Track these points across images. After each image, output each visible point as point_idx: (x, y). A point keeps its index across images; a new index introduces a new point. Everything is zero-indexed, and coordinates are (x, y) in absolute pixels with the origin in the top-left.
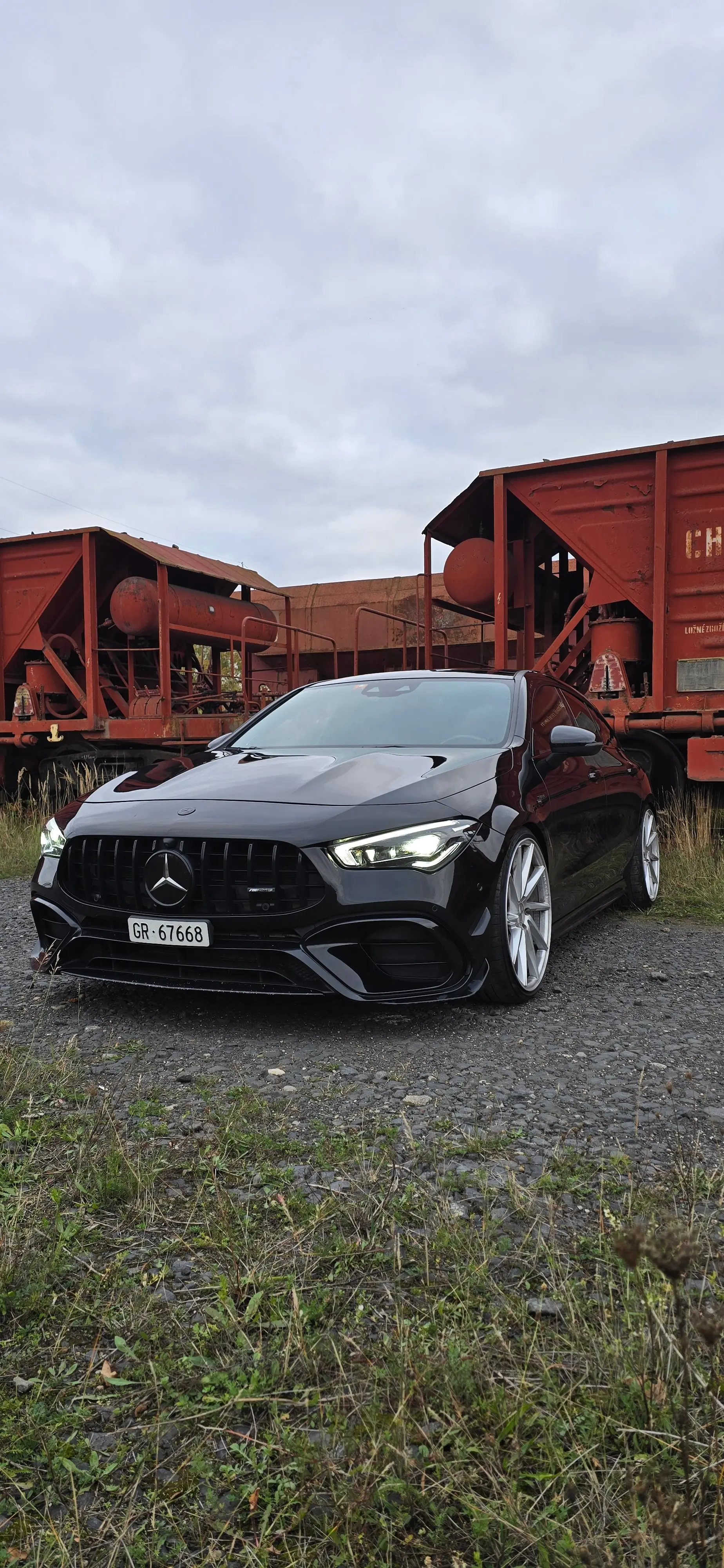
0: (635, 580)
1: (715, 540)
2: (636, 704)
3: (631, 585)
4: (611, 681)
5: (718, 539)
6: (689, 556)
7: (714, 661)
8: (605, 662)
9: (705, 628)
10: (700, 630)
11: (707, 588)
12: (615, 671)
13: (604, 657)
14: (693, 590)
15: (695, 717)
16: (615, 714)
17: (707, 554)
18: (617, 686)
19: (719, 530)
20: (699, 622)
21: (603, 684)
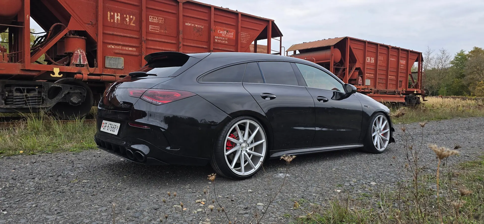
0: (89, 24)
1: (118, 17)
2: (92, 70)
3: (87, 26)
4: (81, 60)
5: (119, 18)
6: (109, 20)
7: (119, 58)
8: (80, 53)
9: (115, 47)
10: (113, 47)
11: (115, 33)
12: (83, 57)
13: (78, 51)
14: (111, 33)
15: (112, 77)
16: (83, 73)
17: (115, 22)
18: (84, 63)
19: (119, 14)
20: (113, 44)
21: (78, 61)
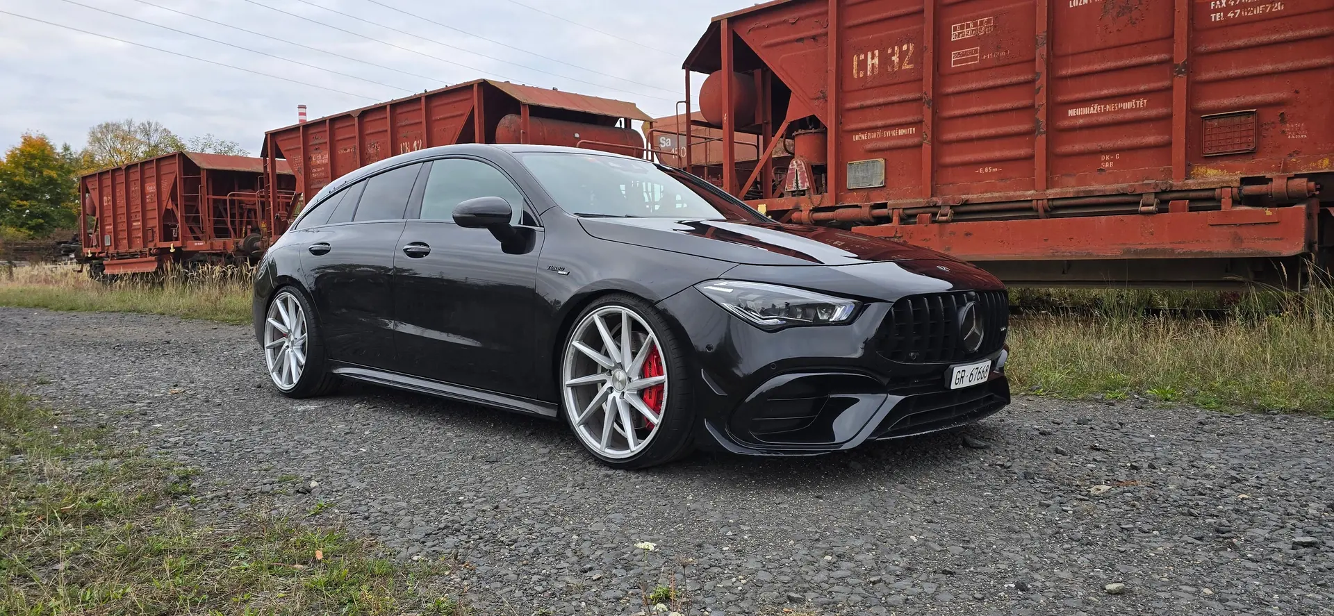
0: (818, 98)
1: (874, 61)
2: (817, 199)
3: (816, 102)
4: (799, 182)
5: (876, 61)
6: (856, 76)
7: (873, 162)
8: (795, 167)
9: (867, 135)
10: (863, 137)
11: (868, 102)
12: (802, 173)
13: (794, 162)
14: (857, 104)
15: (858, 209)
16: (802, 208)
17: (868, 73)
18: (804, 186)
19: (877, 52)
20: (862, 130)
21: (794, 184)
